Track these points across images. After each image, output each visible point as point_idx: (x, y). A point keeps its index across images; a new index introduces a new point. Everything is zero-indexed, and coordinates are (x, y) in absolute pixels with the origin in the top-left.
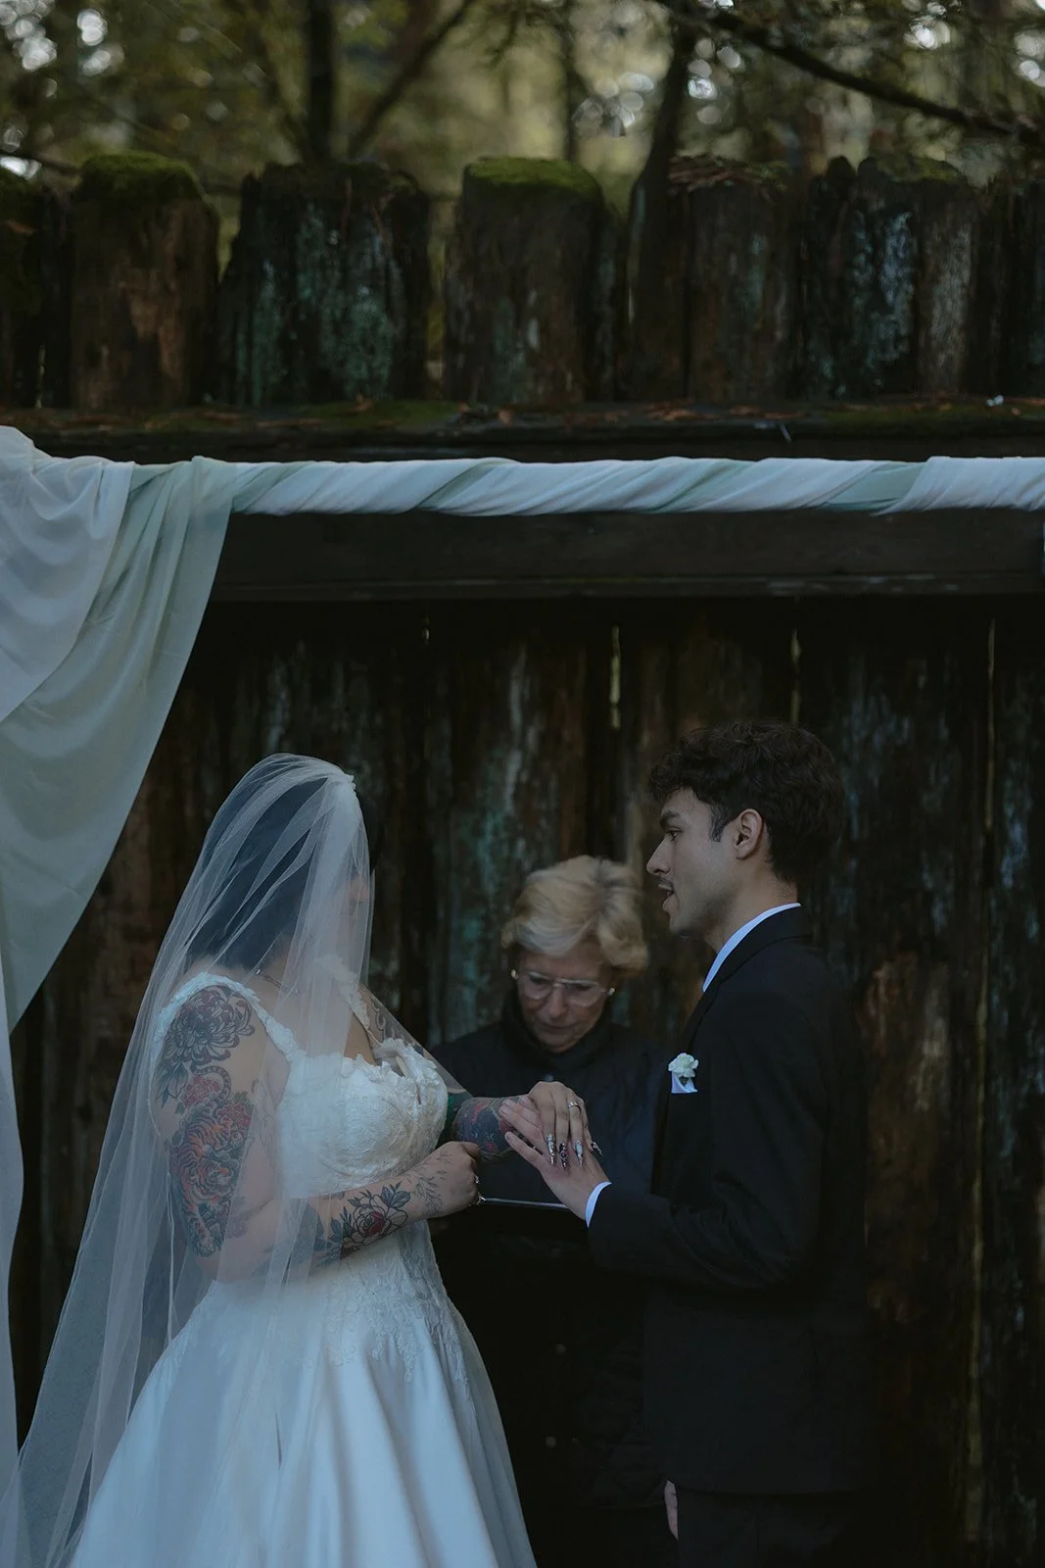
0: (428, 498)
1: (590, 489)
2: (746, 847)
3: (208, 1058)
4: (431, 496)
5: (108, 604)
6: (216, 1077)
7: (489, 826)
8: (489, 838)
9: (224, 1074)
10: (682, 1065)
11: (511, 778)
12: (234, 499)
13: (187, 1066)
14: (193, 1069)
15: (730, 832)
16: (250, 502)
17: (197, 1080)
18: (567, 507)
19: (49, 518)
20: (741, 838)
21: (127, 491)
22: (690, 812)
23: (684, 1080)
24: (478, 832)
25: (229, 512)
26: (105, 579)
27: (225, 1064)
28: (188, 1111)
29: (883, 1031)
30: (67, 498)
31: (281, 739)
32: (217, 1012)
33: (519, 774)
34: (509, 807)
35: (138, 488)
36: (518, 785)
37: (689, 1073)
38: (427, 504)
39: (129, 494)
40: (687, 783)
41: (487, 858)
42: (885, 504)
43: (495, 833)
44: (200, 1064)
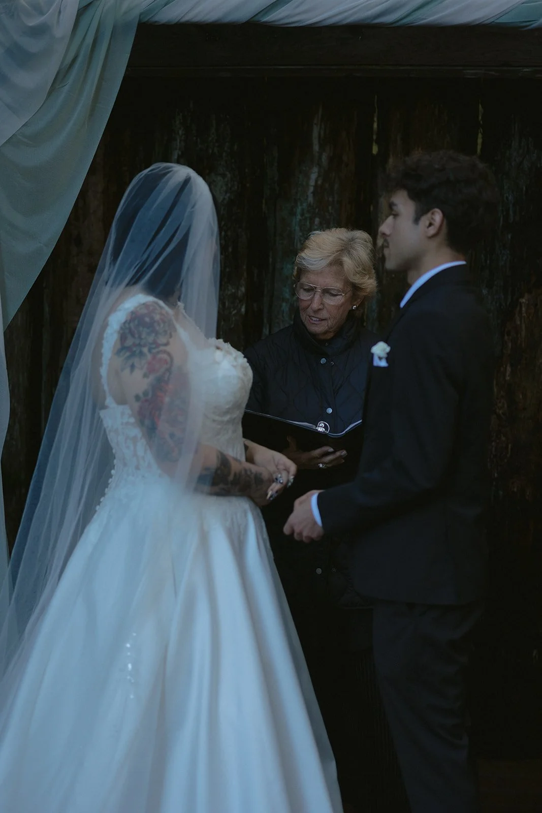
0: (255, 16)
1: (350, 12)
2: (432, 231)
3: (158, 346)
4: (257, 14)
5: (65, 76)
6: (165, 356)
7: (299, 210)
8: (299, 217)
9: (169, 354)
10: (380, 349)
11: (312, 183)
12: (141, 14)
13: (145, 350)
14: (150, 351)
15: (425, 220)
16: (148, 18)
17: (154, 358)
18: (337, 23)
19: (31, 25)
20: (431, 225)
21: (77, 10)
22: (404, 204)
23: (380, 358)
24: (293, 213)
25: (137, 23)
26: (62, 63)
27: (167, 348)
28: (152, 377)
29: (523, 333)
30: (42, 13)
31: (179, 157)
32: (157, 317)
33: (316, 181)
34: (311, 199)
35: (84, 7)
36: (316, 186)
37: (383, 355)
38: (256, 19)
39: (78, 11)
40: (404, 187)
41: (297, 228)
42: (528, 23)
43: (302, 215)
44: (154, 348)
